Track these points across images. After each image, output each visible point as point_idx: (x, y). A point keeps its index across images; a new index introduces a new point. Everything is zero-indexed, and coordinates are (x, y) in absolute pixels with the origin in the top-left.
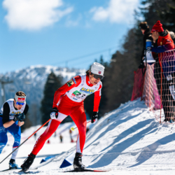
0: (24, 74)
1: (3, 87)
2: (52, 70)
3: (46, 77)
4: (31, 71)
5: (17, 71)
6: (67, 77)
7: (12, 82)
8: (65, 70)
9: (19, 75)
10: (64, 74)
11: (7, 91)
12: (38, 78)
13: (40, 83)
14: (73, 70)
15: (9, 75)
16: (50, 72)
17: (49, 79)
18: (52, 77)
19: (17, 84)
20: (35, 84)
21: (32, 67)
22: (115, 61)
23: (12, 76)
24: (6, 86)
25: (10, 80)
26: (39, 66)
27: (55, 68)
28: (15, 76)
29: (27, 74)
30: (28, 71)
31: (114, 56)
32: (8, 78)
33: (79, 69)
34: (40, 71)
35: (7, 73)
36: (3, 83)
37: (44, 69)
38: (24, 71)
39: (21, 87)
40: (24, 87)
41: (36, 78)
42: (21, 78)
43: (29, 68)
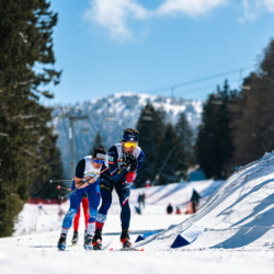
0: (106, 105)
1: (72, 126)
2: (148, 101)
3: (139, 112)
4: (115, 101)
5: (94, 101)
6: (171, 112)
7: (86, 117)
8: (169, 101)
9: (97, 107)
10: (167, 107)
11: (77, 132)
12: (127, 113)
13: (129, 120)
14: (181, 102)
15: (81, 107)
16: (145, 104)
17: (143, 114)
18: (148, 112)
19: (93, 120)
20: (120, 122)
21: (118, 95)
22: (248, 88)
23: (86, 109)
24: (75, 123)
25: (83, 114)
26: (128, 94)
27: (153, 98)
28: (90, 108)
29: (109, 105)
30: (111, 101)
31: (247, 81)
32: (80, 111)
33: (191, 101)
34: (129, 102)
35: (78, 104)
36: (71, 118)
37: (136, 98)
38: (104, 100)
39: (100, 126)
40: (104, 127)
41: (122, 112)
42: (99, 111)
43: (112, 96)
